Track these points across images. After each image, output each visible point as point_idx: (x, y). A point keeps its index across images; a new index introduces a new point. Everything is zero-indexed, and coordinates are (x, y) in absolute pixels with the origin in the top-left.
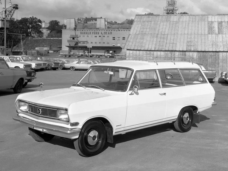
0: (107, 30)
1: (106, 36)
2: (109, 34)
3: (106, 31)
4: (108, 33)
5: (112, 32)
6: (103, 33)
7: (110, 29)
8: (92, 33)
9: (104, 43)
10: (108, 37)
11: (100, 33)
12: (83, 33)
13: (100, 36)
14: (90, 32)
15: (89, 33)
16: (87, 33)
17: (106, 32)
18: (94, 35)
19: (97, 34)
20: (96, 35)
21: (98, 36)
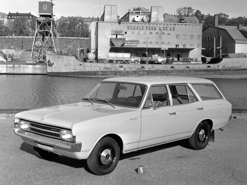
0: (168, 25)
1: (166, 32)
2: (171, 30)
3: (165, 26)
4: (169, 29)
5: (175, 26)
6: (162, 28)
7: (172, 23)
8: (145, 28)
9: (163, 43)
10: (169, 34)
11: (158, 29)
12: (131, 27)
13: (157, 33)
14: (143, 27)
15: (141, 28)
16: (137, 29)
17: (167, 28)
18: (148, 32)
19: (152, 29)
20: (151, 31)
21: (154, 32)
